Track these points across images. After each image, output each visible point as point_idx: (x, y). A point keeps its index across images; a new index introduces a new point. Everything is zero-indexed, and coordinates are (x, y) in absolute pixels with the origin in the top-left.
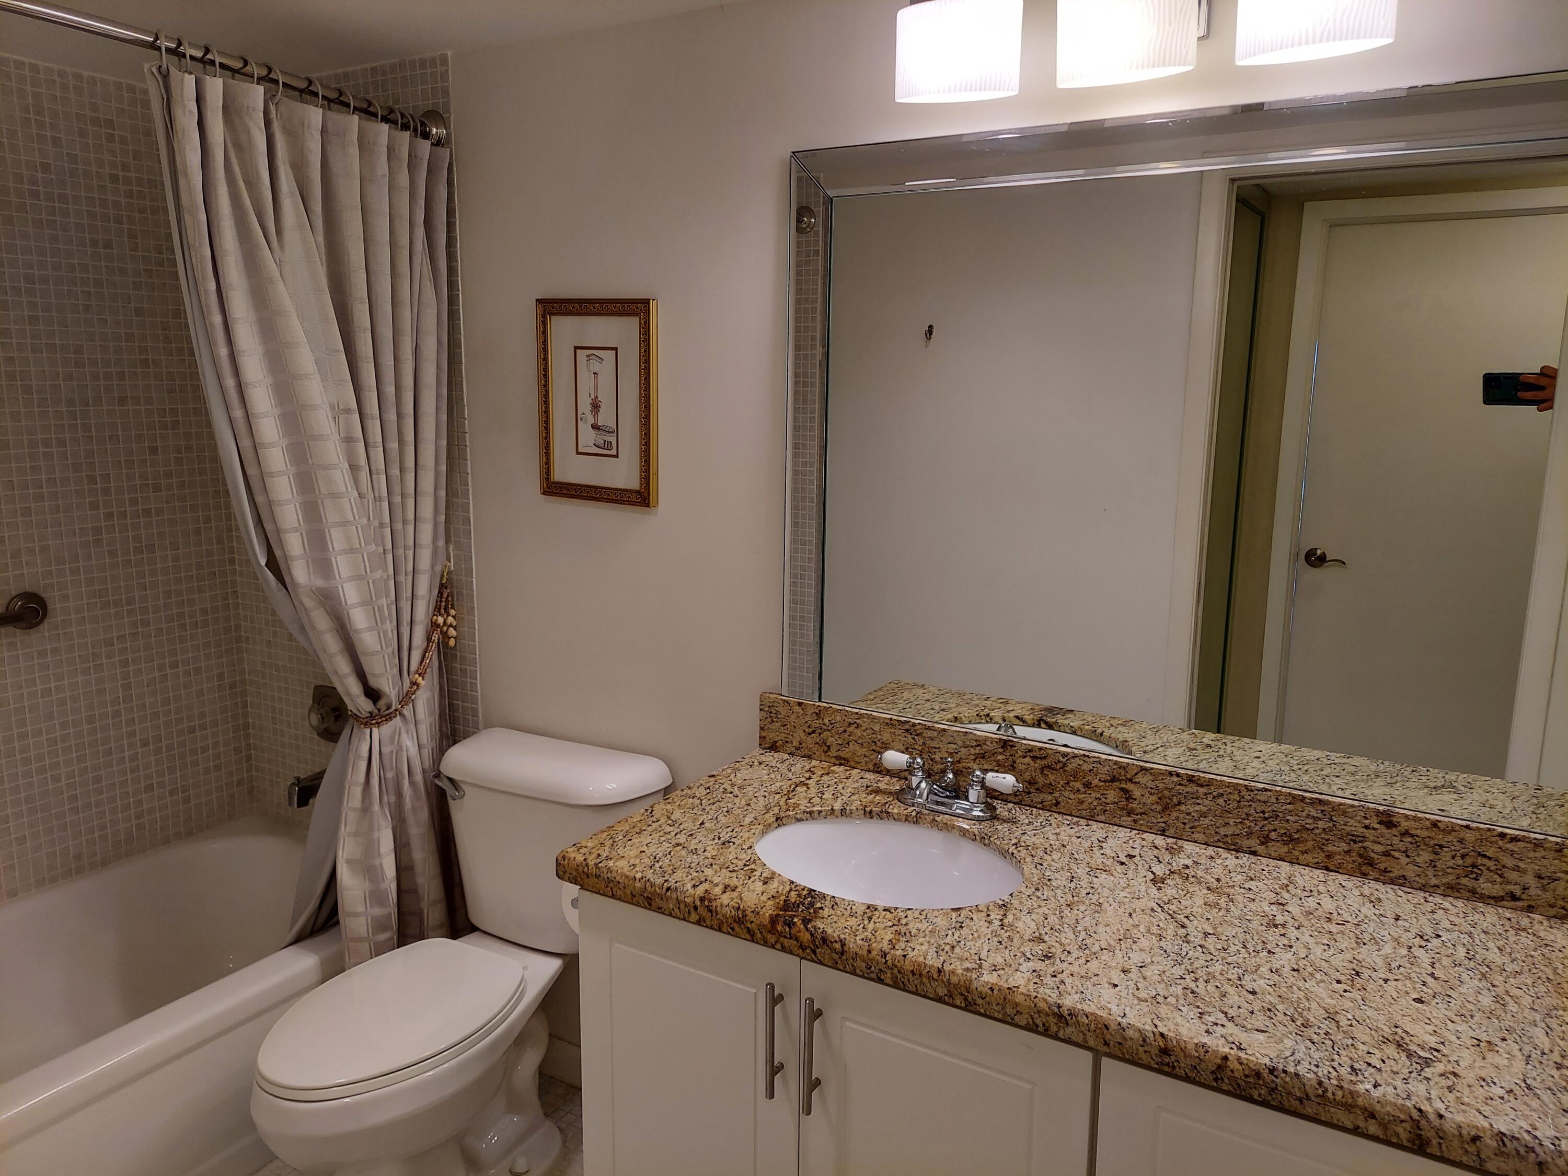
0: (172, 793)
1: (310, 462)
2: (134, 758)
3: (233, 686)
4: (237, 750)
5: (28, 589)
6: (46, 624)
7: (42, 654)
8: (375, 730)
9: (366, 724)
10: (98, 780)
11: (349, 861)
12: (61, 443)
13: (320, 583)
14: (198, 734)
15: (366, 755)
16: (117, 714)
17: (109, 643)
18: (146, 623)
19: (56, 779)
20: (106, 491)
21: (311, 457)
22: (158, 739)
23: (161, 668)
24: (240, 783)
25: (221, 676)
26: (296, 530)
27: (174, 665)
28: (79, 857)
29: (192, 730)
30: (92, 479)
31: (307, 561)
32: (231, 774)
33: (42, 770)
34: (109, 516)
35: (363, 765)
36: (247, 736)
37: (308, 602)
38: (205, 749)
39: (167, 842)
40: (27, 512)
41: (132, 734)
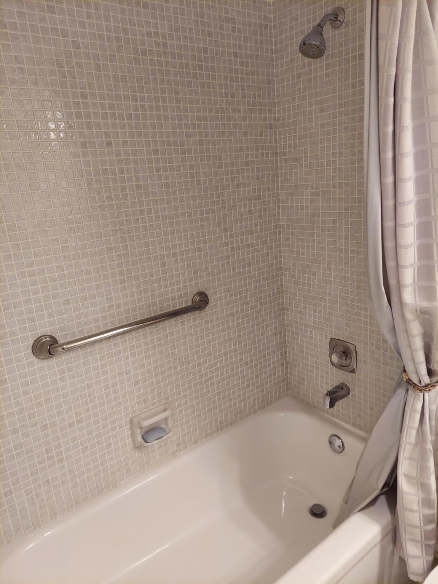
0: (257, 388)
1: (433, 214)
2: (242, 371)
3: (280, 333)
4: (282, 365)
5: (200, 290)
6: (208, 308)
7: (206, 323)
8: (427, 394)
9: (421, 391)
10: (228, 383)
11: (406, 476)
12: (213, 212)
13: (424, 304)
14: (267, 357)
15: (419, 409)
16: (236, 350)
17: (232, 315)
18: (247, 303)
19: (212, 384)
20: (231, 236)
21: (435, 210)
22: (251, 361)
23: (253, 326)
24: (283, 381)
25: (276, 328)
26: (412, 265)
27: (258, 324)
28: (221, 422)
29: (265, 356)
30: (226, 230)
31: (415, 288)
32: (279, 377)
33: (207, 381)
34: (233, 249)
35: (418, 416)
36: (286, 357)
37: (409, 316)
38: (269, 365)
39: (255, 412)
40: (199, 250)
41: (242, 360)
